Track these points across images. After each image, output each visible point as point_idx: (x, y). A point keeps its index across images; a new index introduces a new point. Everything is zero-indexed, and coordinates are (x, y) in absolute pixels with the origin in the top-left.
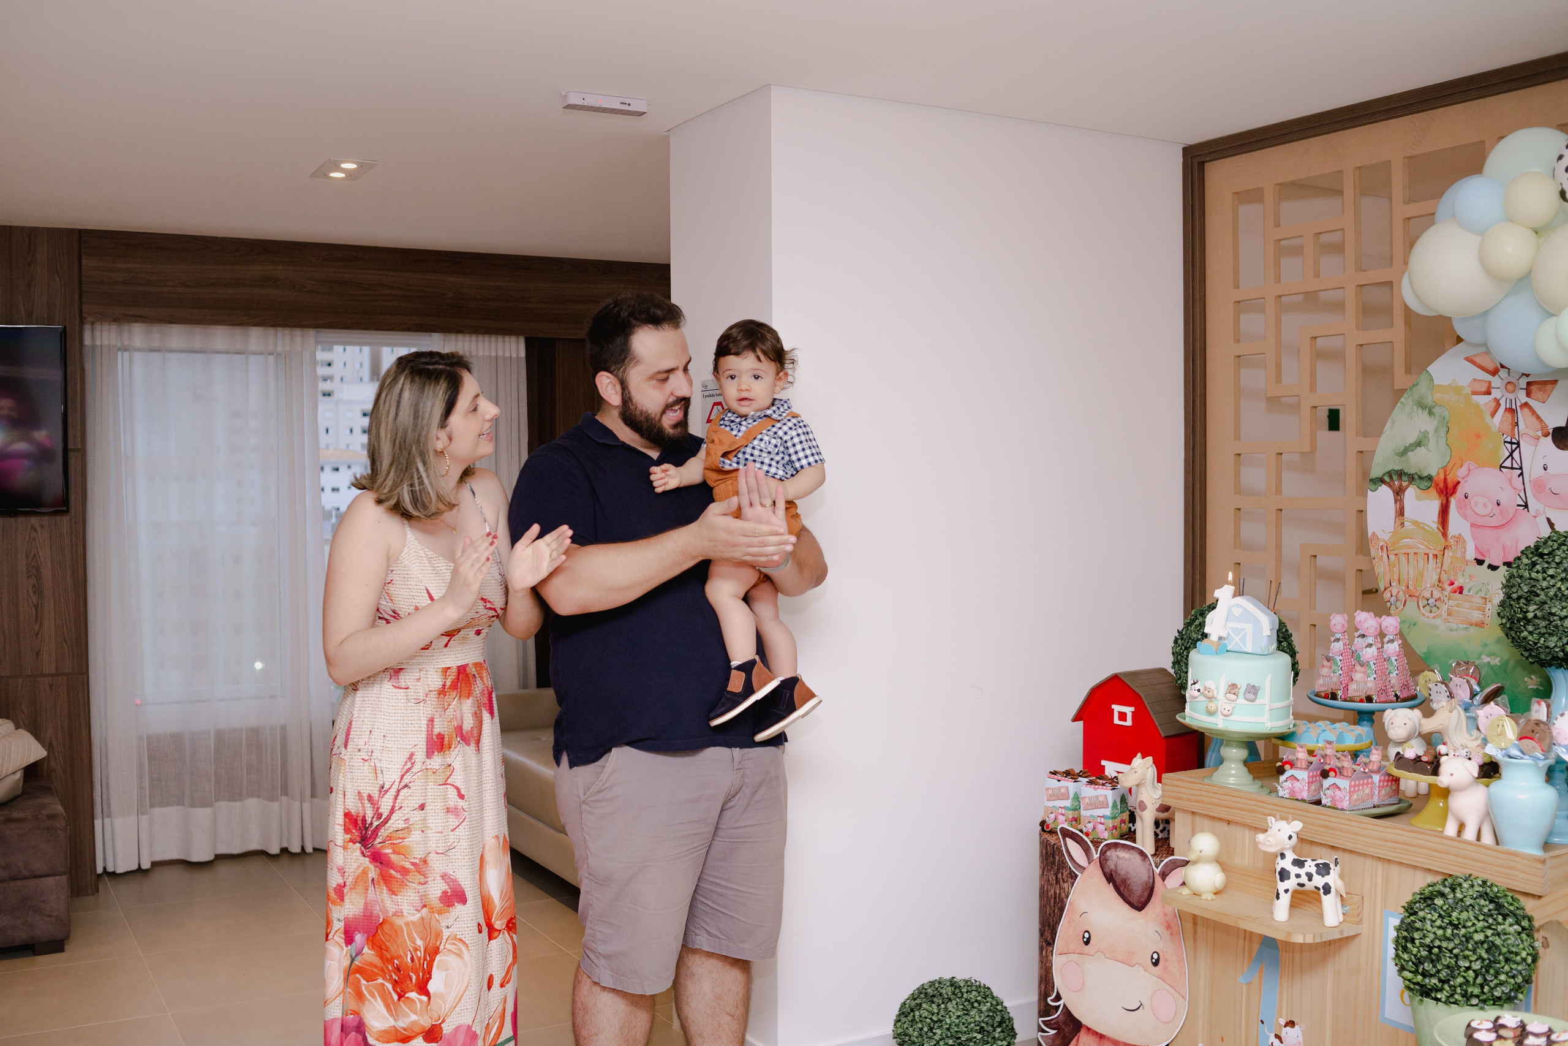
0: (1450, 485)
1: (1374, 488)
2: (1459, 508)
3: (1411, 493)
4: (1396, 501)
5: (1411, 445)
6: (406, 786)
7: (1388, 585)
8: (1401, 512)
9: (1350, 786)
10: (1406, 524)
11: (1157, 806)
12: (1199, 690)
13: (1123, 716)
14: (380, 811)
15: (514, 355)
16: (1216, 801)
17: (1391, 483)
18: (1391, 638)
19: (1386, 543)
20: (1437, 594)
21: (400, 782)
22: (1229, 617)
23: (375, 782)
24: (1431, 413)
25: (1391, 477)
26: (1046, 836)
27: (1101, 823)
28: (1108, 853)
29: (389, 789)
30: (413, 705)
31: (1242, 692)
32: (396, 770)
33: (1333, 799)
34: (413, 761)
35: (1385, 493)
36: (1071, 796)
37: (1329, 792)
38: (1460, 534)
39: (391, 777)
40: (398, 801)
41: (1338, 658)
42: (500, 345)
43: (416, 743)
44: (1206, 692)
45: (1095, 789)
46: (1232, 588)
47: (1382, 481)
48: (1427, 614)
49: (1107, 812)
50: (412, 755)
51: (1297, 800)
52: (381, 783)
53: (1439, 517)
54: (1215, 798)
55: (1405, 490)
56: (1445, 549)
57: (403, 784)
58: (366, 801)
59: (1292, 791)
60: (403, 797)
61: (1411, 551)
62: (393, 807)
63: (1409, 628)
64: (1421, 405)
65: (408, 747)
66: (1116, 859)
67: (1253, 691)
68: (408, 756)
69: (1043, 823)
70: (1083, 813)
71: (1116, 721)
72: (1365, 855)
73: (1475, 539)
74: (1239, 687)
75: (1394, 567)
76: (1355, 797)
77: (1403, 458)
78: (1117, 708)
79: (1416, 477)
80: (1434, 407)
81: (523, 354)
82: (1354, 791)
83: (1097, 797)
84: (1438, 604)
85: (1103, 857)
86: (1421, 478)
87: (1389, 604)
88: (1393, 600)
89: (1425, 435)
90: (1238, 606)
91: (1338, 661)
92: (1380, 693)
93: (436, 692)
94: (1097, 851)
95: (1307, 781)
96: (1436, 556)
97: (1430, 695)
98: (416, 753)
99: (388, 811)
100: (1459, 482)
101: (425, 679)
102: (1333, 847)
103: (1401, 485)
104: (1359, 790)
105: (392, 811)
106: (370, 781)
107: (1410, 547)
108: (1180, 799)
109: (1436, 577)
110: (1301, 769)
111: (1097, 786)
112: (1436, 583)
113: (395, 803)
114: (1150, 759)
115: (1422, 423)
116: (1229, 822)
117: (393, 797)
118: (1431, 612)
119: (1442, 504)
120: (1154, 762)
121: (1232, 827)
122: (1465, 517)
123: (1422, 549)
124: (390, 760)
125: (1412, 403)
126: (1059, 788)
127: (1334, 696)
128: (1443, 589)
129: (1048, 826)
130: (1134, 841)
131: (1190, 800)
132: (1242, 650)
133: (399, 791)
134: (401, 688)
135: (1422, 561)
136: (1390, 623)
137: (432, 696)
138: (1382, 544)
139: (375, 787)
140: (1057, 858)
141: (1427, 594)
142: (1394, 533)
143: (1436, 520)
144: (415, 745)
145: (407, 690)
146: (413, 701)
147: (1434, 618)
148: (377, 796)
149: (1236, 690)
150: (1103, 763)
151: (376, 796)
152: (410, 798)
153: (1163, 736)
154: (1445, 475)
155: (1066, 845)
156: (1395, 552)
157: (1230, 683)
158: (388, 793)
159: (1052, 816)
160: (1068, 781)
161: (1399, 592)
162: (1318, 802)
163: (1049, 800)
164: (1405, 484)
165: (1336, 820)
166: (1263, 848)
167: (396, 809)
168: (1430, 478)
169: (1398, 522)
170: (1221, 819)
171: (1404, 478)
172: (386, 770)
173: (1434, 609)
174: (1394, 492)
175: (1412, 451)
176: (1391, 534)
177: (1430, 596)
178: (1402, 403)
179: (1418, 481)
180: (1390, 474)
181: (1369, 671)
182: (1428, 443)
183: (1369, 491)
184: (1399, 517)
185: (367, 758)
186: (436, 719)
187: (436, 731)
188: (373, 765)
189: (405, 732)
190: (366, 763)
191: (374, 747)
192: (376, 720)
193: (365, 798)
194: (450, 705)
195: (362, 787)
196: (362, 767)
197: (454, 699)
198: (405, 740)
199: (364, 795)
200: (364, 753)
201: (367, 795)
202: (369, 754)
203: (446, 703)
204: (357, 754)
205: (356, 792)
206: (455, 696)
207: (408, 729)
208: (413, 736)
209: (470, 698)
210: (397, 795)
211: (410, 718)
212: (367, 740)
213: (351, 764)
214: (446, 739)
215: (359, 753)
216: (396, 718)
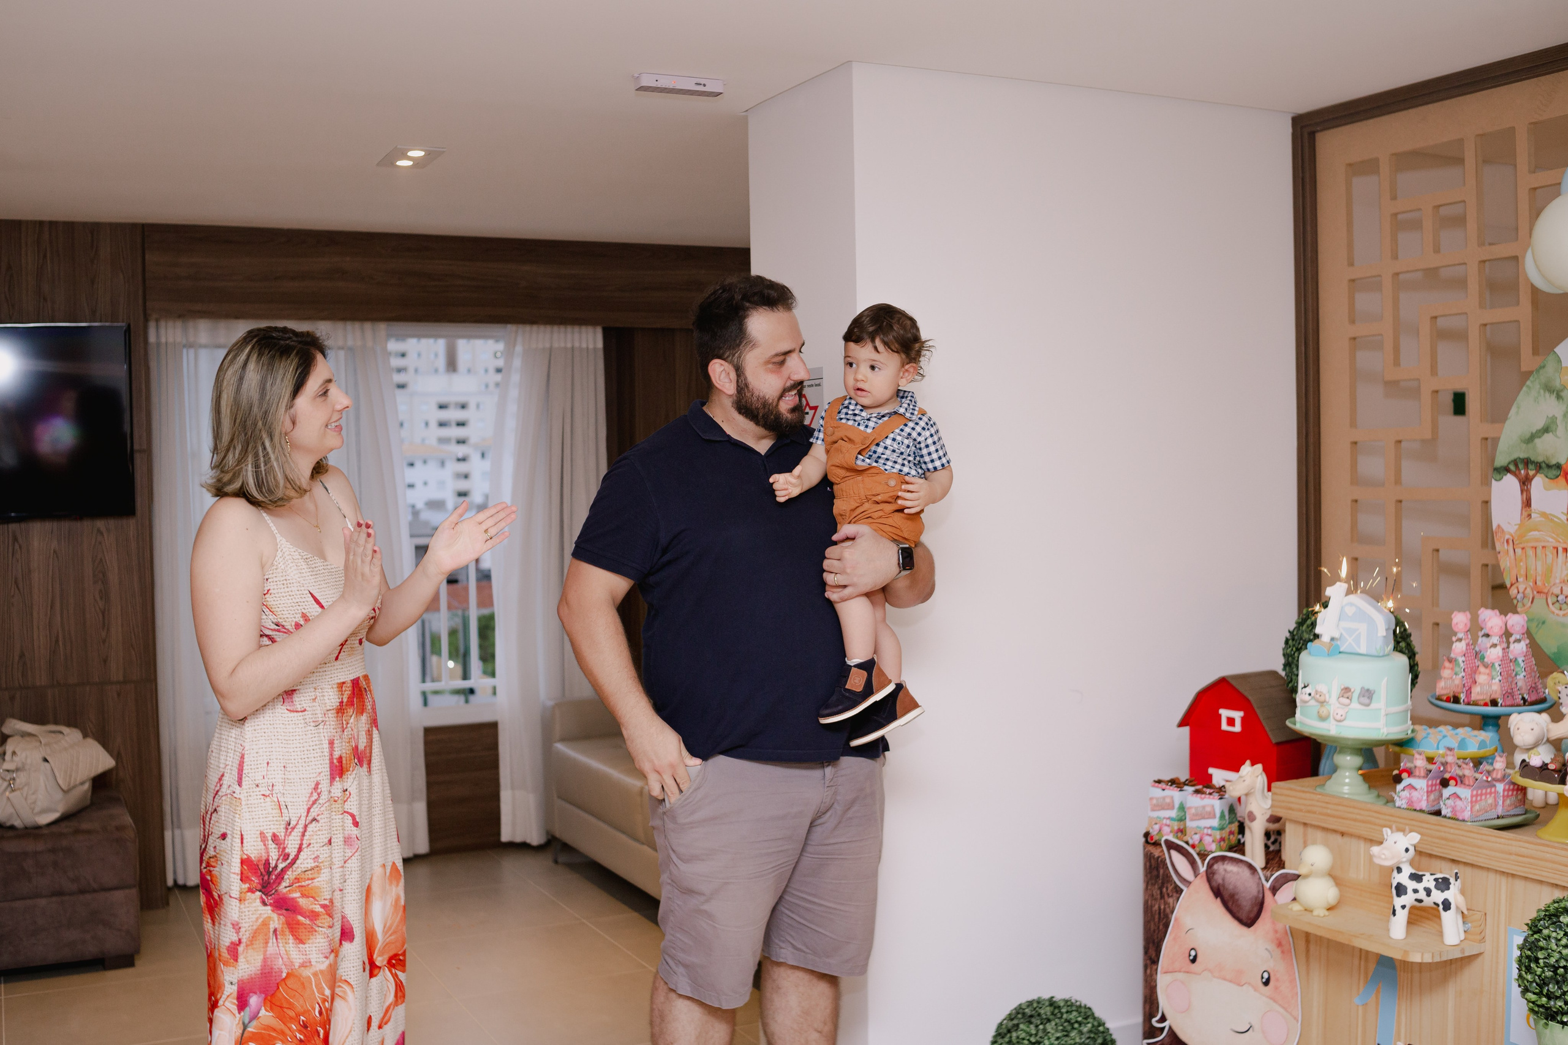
1: (1498, 477)
3: (1538, 483)
4: (1522, 491)
5: (1538, 431)
6: (314, 819)
7: (1514, 581)
8: (1527, 503)
9: (1472, 796)
10: (1533, 515)
11: (1267, 816)
12: (1310, 694)
13: (1231, 722)
14: (287, 851)
15: (591, 346)
16: (1329, 811)
17: (1517, 472)
18: (1518, 637)
19: (1512, 536)
21: (307, 816)
22: (1342, 616)
23: (281, 818)
24: (1559, 397)
25: (1516, 465)
26: (1151, 848)
27: (1207, 835)
28: (1215, 867)
29: (296, 825)
30: (314, 728)
31: (1355, 696)
32: (301, 803)
33: (1454, 810)
34: (319, 791)
35: (1510, 483)
36: (1177, 805)
37: (1450, 802)
39: (296, 812)
40: (305, 838)
41: (1461, 659)
42: (576, 336)
43: (320, 771)
44: (1318, 696)
45: (1201, 798)
46: (1345, 586)
47: (1506, 470)
48: (1557, 612)
49: (1215, 823)
50: (317, 784)
51: (1415, 810)
52: (287, 819)
54: (1327, 808)
55: (1532, 479)
57: (310, 818)
58: (270, 842)
59: (1410, 802)
60: (312, 833)
61: (1540, 545)
62: (301, 845)
63: (1537, 626)
64: (1549, 388)
65: (312, 776)
66: (1223, 873)
67: (1368, 694)
68: (313, 786)
69: (1147, 835)
70: (1190, 824)
71: (1224, 726)
72: (1488, 869)
74: (1352, 690)
75: (1521, 561)
76: (1477, 807)
77: (1530, 445)
78: (1225, 713)
79: (1543, 465)
80: (1562, 391)
81: (600, 344)
82: (1476, 801)
83: (1204, 807)
85: (1209, 871)
86: (1549, 466)
87: (1515, 602)
88: (1519, 596)
89: (1553, 420)
90: (1352, 604)
91: (1461, 662)
92: (1506, 696)
93: (335, 711)
94: (1203, 864)
95: (1425, 790)
96: (1565, 549)
97: (1559, 698)
98: (322, 782)
99: (296, 850)
101: (322, 698)
102: (1453, 861)
103: (1527, 474)
104: (1481, 800)
105: (300, 850)
106: (275, 819)
107: (1537, 540)
108: (1290, 809)
109: (1566, 572)
110: (1419, 777)
111: (1203, 796)
113: (302, 840)
114: (1259, 767)
115: (1551, 407)
116: (1343, 834)
117: (300, 834)
118: (1561, 609)
120: (1265, 770)
121: (1346, 839)
123: (1551, 542)
124: (294, 792)
125: (1539, 386)
126: (1164, 798)
127: (1456, 700)
129: (1152, 838)
131: (1301, 810)
132: (1353, 651)
133: (306, 826)
134: (297, 712)
135: (1551, 556)
136: (1516, 621)
137: (330, 715)
138: (1507, 537)
139: (280, 825)
140: (1161, 871)
141: (1557, 591)
142: (1521, 525)
144: (320, 773)
145: (304, 713)
146: (312, 724)
147: (1564, 615)
148: (283, 834)
149: (1350, 694)
150: (1211, 771)
151: (281, 835)
152: (319, 833)
153: (1274, 741)
155: (1170, 857)
156: (1522, 546)
157: (1343, 687)
158: (295, 830)
159: (1157, 827)
160: (1173, 790)
161: (1526, 588)
162: (1438, 813)
163: (1153, 810)
164: (1531, 473)
165: (1457, 832)
166: (1377, 861)
167: (303, 846)
168: (1558, 466)
169: (1525, 514)
170: (1335, 831)
171: (1530, 466)
172: (290, 804)
173: (1564, 606)
174: (1520, 481)
175: (1540, 437)
176: (1517, 527)
177: (1560, 593)
178: (1528, 387)
179: (1546, 470)
180: (1515, 462)
181: (1494, 673)
182: (1556, 429)
183: (1493, 480)
184: (1525, 507)
185: (267, 793)
186: (336, 742)
187: (336, 754)
188: (276, 800)
189: (306, 760)
190: (268, 799)
191: (274, 781)
192: (273, 749)
193: (270, 838)
194: (348, 723)
195: (265, 827)
196: (263, 805)
197: (351, 716)
198: (308, 768)
199: (267, 835)
200: (264, 788)
201: (271, 834)
202: (270, 788)
203: (344, 722)
204: (255, 790)
205: (259, 832)
206: (351, 713)
207: (309, 756)
208: (317, 763)
209: (364, 714)
210: (305, 831)
211: (311, 744)
212: (265, 773)
213: (249, 802)
214: (344, 762)
215: (258, 789)
216: (295, 746)
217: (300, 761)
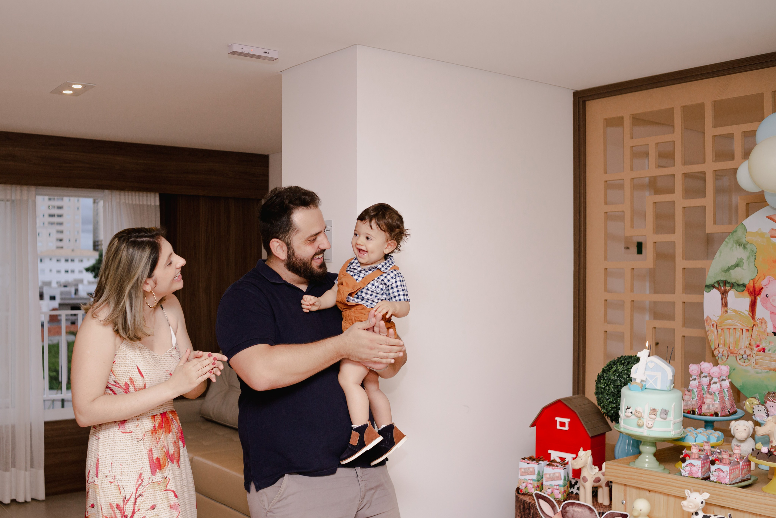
0: (757, 290)
1: (708, 290)
2: (763, 303)
3: (732, 294)
4: (722, 298)
5: (732, 266)
7: (717, 347)
8: (725, 305)
9: (730, 470)
10: (728, 311)
11: (594, 479)
12: (632, 413)
13: (562, 424)
15: (153, 204)
16: (643, 478)
17: (719, 288)
18: (725, 378)
19: (716, 322)
20: (748, 352)
22: (647, 368)
24: (745, 248)
25: (719, 284)
26: (521, 497)
27: (556, 489)
28: (567, 509)
31: (658, 413)
33: (718, 477)
35: (715, 294)
36: (536, 473)
37: (716, 473)
38: (763, 318)
41: (695, 390)
42: (145, 198)
44: (637, 414)
45: (552, 468)
46: (651, 351)
47: (713, 286)
48: (742, 364)
49: (561, 482)
51: (694, 477)
53: (750, 308)
54: (642, 477)
55: (728, 292)
56: (753, 326)
59: (691, 473)
61: (732, 327)
64: (739, 243)
66: (573, 512)
67: (665, 412)
69: (518, 489)
70: (545, 483)
71: (558, 427)
72: (744, 512)
73: (772, 320)
74: (657, 410)
75: (721, 336)
76: (732, 476)
77: (727, 273)
78: (559, 419)
79: (735, 284)
80: (746, 244)
81: (158, 203)
82: (732, 473)
83: (554, 474)
84: (749, 358)
85: (564, 511)
86: (738, 285)
87: (717, 358)
88: (720, 355)
89: (741, 260)
90: (652, 362)
91: (695, 392)
94: (559, 507)
95: (700, 466)
96: (748, 330)
97: (753, 412)
100: (763, 288)
102: (721, 507)
103: (726, 289)
104: (734, 472)
107: (731, 325)
108: (617, 477)
109: (748, 342)
110: (695, 459)
111: (554, 467)
112: (748, 346)
114: (589, 452)
115: (739, 253)
116: (650, 491)
118: (744, 362)
119: (752, 301)
121: (652, 494)
122: (767, 308)
123: (739, 326)
125: (733, 242)
126: (529, 468)
127: (694, 413)
128: (752, 349)
129: (521, 491)
130: (579, 500)
131: (624, 478)
132: (654, 388)
135: (739, 333)
136: (724, 369)
138: (713, 323)
140: (532, 511)
141: (742, 352)
142: (721, 317)
143: (748, 309)
147: (746, 366)
149: (656, 412)
150: (550, 451)
153: (590, 436)
154: (754, 284)
155: (539, 503)
156: (722, 328)
157: (651, 409)
159: (524, 485)
160: (534, 464)
161: (724, 351)
162: (707, 478)
163: (522, 475)
164: (728, 288)
165: (726, 491)
166: (685, 509)
168: (744, 285)
169: (724, 310)
170: (645, 489)
171: (727, 285)
173: (747, 361)
174: (721, 293)
175: (733, 269)
176: (719, 317)
177: (744, 353)
178: (727, 242)
179: (737, 287)
180: (718, 283)
181: (715, 398)
182: (743, 265)
183: (705, 292)
184: (724, 307)
185: (112, 481)
186: (153, 449)
187: (155, 457)
188: (117, 484)
189: (134, 461)
190: (113, 484)
191: (115, 473)
192: (114, 455)
193: (115, 507)
194: (160, 439)
195: (112, 500)
196: (110, 487)
197: (162, 434)
198: (135, 465)
199: (114, 505)
200: (110, 478)
201: (115, 505)
202: (114, 478)
203: (157, 438)
204: (105, 479)
205: (109, 504)
206: (162, 433)
207: (135, 458)
208: (139, 462)
209: (171, 433)
210: (136, 502)
211: (136, 451)
212: (110, 469)
213: (102, 486)
214: (161, 461)
215: (107, 479)
216: (127, 453)
217: (130, 461)
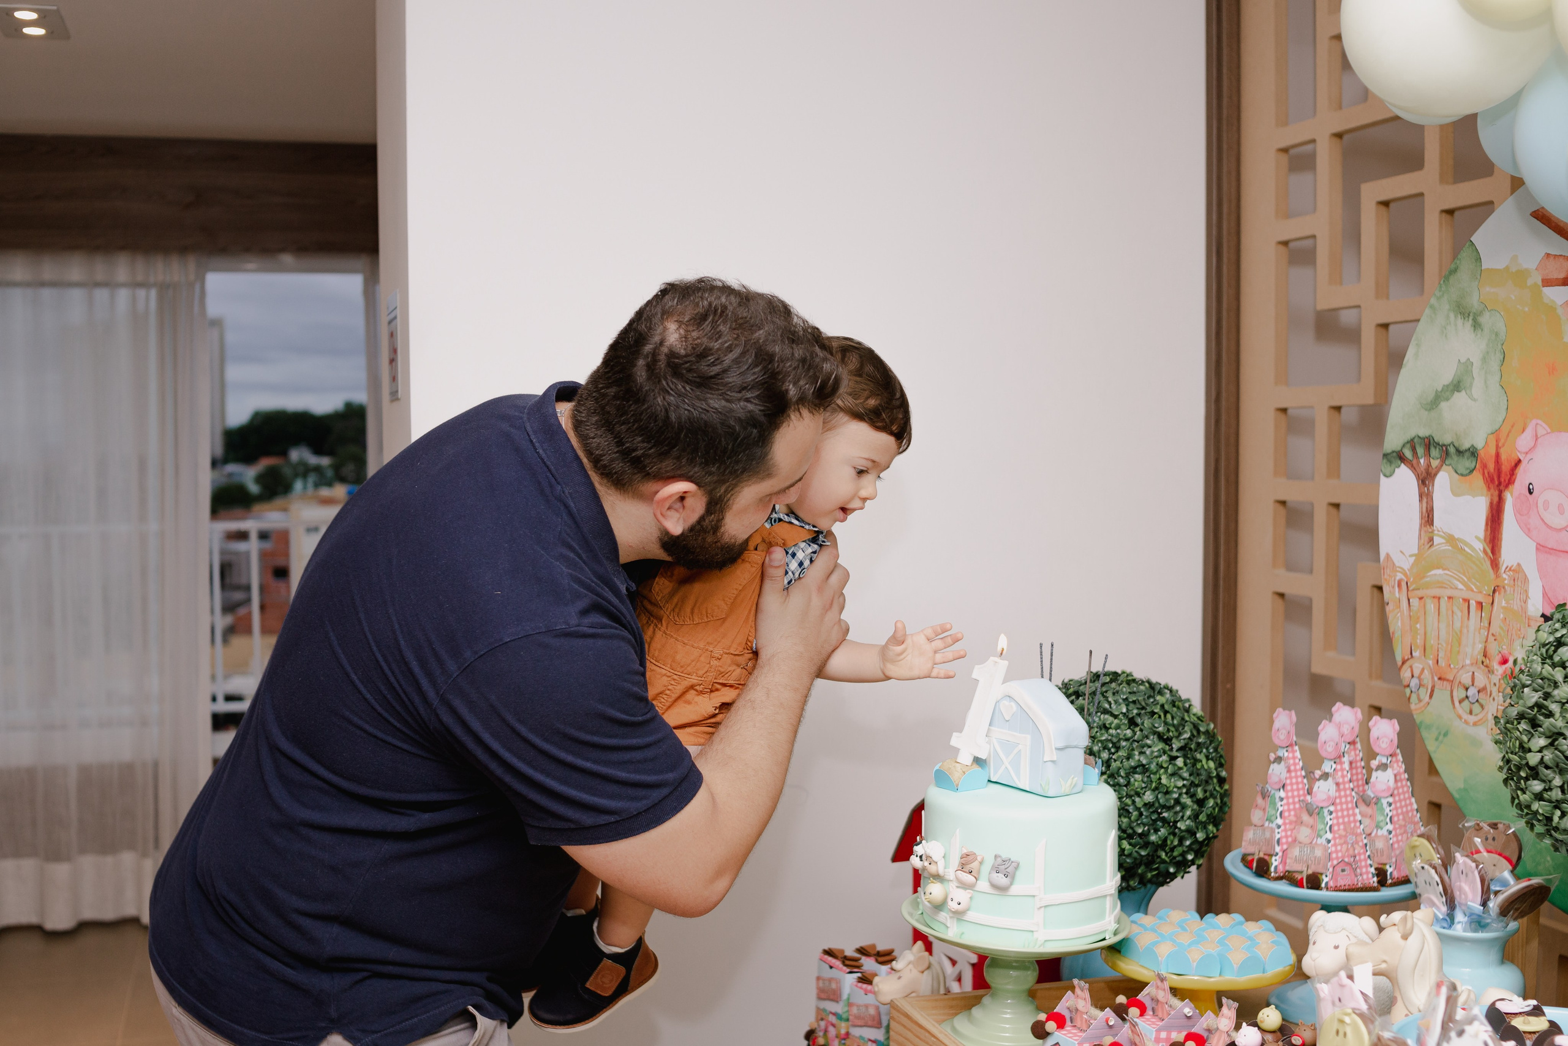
0: (1506, 468)
1: (1388, 470)
2: (1518, 512)
4: (1421, 496)
5: (1446, 388)
7: (1407, 656)
8: (1428, 518)
10: (1437, 540)
12: (921, 858)
17: (1414, 462)
18: (1384, 760)
19: (1405, 574)
20: (1481, 680)
24: (1476, 325)
25: (1414, 449)
31: (985, 868)
35: (1404, 479)
38: (1519, 565)
44: (928, 863)
46: (1003, 664)
47: (1401, 457)
48: (1466, 716)
53: (1486, 530)
55: (1436, 475)
56: (1494, 592)
61: (1444, 594)
63: (1437, 739)
64: (1463, 311)
67: (1005, 868)
73: (1543, 574)
74: (979, 859)
75: (1417, 621)
77: (1433, 413)
79: (1452, 450)
80: (1481, 313)
84: (1482, 697)
86: (1459, 452)
87: (1408, 691)
88: (1414, 683)
89: (1467, 368)
96: (1480, 605)
100: (1519, 461)
103: (1429, 465)
107: (1441, 585)
109: (1480, 647)
112: (1481, 658)
115: (1464, 345)
118: (1471, 713)
119: (1491, 504)
122: (1528, 531)
123: (1460, 590)
125: (1447, 307)
128: (1490, 671)
132: (1013, 784)
135: (1459, 614)
138: (1399, 576)
141: (1466, 679)
142: (1419, 556)
143: (1482, 535)
147: (1475, 724)
149: (975, 865)
154: (1497, 447)
156: (1420, 593)
161: (1423, 670)
164: (1435, 463)
168: (1473, 453)
169: (1425, 538)
171: (1435, 452)
173: (1476, 708)
174: (1418, 477)
175: (1447, 399)
176: (1414, 558)
177: (1471, 683)
178: (1432, 307)
179: (1455, 458)
180: (1412, 444)
182: (1471, 384)
183: (1382, 476)
184: (1425, 526)
